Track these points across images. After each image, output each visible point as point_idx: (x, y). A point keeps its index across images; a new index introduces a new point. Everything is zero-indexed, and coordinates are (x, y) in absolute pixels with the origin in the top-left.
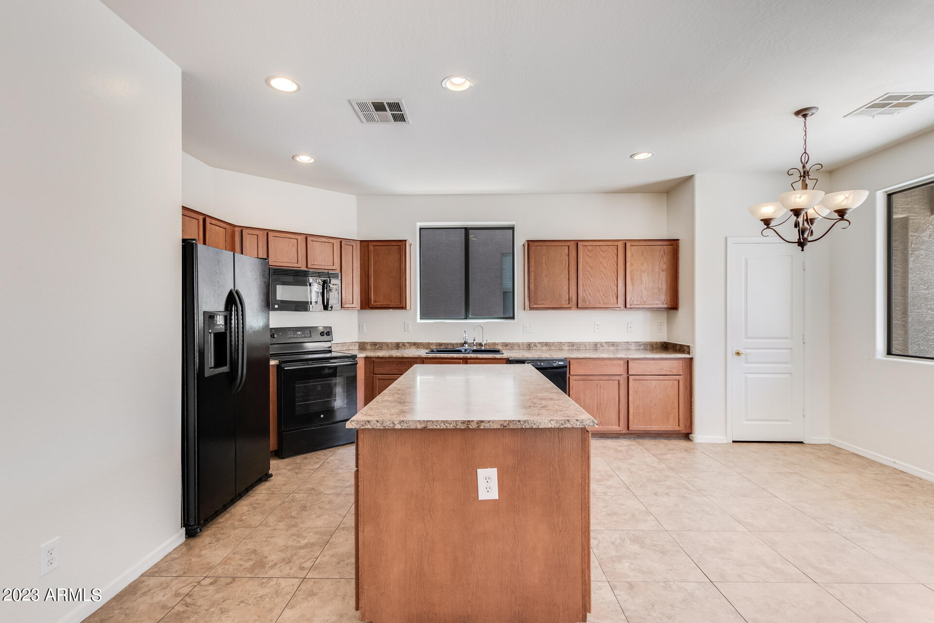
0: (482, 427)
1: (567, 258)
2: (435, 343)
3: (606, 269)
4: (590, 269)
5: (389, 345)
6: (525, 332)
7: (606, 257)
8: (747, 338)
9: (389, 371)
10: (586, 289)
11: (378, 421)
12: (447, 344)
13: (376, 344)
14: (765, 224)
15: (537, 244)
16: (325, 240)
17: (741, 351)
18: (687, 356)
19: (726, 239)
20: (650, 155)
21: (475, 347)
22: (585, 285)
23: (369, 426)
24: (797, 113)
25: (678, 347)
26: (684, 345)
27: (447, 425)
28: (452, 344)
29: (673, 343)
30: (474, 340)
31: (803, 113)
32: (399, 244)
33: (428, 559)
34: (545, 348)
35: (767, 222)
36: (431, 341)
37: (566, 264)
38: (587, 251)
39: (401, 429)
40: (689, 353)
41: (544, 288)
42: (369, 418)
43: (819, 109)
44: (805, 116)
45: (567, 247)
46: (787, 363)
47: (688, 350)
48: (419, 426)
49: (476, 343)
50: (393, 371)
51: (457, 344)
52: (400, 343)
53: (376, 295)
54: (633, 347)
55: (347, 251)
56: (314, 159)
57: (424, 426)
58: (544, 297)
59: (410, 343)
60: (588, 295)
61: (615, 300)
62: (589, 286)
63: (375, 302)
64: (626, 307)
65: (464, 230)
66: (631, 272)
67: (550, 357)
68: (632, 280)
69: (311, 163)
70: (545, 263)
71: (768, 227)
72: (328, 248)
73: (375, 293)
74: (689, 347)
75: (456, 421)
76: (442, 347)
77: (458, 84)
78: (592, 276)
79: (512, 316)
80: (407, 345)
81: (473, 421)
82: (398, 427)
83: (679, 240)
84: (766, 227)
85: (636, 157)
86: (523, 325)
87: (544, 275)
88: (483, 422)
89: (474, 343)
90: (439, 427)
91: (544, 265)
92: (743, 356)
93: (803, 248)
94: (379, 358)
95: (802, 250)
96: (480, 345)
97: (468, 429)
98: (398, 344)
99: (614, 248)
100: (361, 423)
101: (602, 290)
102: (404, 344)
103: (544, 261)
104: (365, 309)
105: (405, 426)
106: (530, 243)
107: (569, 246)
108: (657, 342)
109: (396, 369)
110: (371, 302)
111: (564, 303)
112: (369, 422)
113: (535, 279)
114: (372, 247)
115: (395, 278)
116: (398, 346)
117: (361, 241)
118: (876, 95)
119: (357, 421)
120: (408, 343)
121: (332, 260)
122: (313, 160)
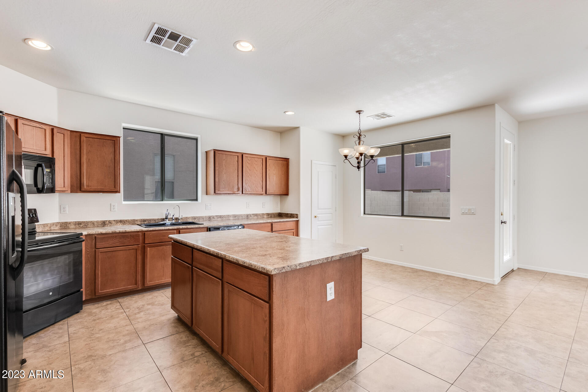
0: (333, 260)
1: (237, 163)
2: (140, 219)
3: (257, 171)
4: (249, 171)
5: (95, 223)
6: (207, 209)
7: (257, 165)
8: (318, 209)
9: (112, 244)
10: (247, 182)
11: (288, 266)
12: (150, 220)
13: (80, 223)
14: (345, 158)
15: (220, 152)
16: (38, 125)
17: (317, 215)
18: (297, 219)
19: (311, 161)
20: (294, 113)
21: (174, 221)
22: (246, 180)
23: (284, 271)
24: (357, 112)
25: (289, 215)
26: (294, 214)
27: (319, 261)
28: (155, 220)
29: (286, 213)
30: (173, 216)
31: (359, 112)
32: (114, 139)
33: (307, 345)
34: (219, 219)
35: (346, 157)
36: (136, 218)
37: (236, 167)
38: (248, 160)
39: (300, 268)
40: (297, 218)
41: (224, 180)
42: (284, 266)
43: (364, 112)
44: (359, 113)
45: (237, 157)
46: (330, 220)
47: (296, 216)
48: (308, 265)
49: (174, 218)
50: (116, 244)
51: (158, 219)
52: (106, 221)
53: (89, 180)
54: (265, 216)
55: (58, 138)
56: (51, 47)
57: (310, 265)
58: (224, 187)
59: (116, 221)
60: (248, 186)
61: (262, 189)
62: (249, 181)
63: (88, 186)
64: (266, 193)
65: (160, 135)
66: (269, 174)
67: (234, 224)
68: (269, 178)
69: (46, 51)
70: (225, 165)
71: (346, 159)
72: (39, 134)
73: (88, 178)
74: (297, 215)
75: (323, 259)
76: (145, 223)
77: (245, 47)
78: (250, 175)
79: (195, 198)
80: (114, 222)
81: (329, 257)
82: (298, 267)
83: (289, 159)
84: (345, 159)
85: (287, 113)
86: (206, 204)
87: (224, 173)
88: (333, 257)
89: (173, 218)
90: (316, 264)
91: (224, 166)
92: (317, 218)
93: (359, 170)
94: (102, 234)
95: (359, 171)
96: (177, 219)
97: (328, 262)
98: (104, 222)
99: (261, 160)
100: (280, 269)
101: (255, 184)
102: (110, 222)
103: (224, 164)
104: (77, 192)
105: (301, 266)
106: (216, 151)
107: (238, 156)
108: (276, 213)
109: (120, 242)
110: (83, 186)
111: (235, 190)
112: (284, 267)
113: (219, 174)
114: (85, 138)
115: (109, 167)
116: (104, 224)
117: (71, 131)
118: (380, 112)
119: (278, 268)
120: (114, 221)
121: (44, 145)
122: (49, 48)
